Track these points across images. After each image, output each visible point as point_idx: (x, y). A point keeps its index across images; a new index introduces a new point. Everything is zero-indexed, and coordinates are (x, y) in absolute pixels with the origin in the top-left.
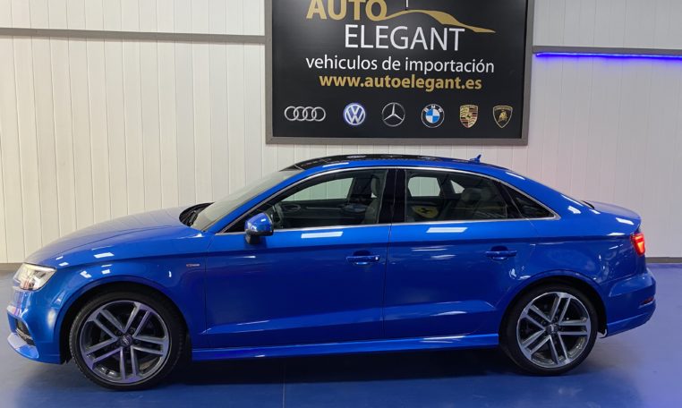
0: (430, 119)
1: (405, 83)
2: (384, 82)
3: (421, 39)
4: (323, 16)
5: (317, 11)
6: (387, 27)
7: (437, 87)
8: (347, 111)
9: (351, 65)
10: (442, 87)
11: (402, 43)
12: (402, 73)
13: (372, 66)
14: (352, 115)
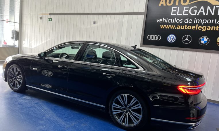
0: (202, 42)
1: (193, 28)
2: (185, 27)
3: (202, 11)
4: (165, 5)
5: (162, 3)
6: (188, 7)
7: (207, 29)
8: (169, 37)
9: (172, 21)
10: (210, 29)
11: (194, 13)
12: (193, 24)
13: (180, 21)
14: (170, 39)
